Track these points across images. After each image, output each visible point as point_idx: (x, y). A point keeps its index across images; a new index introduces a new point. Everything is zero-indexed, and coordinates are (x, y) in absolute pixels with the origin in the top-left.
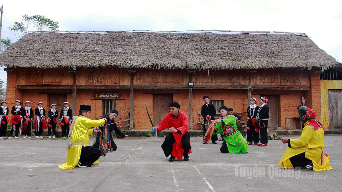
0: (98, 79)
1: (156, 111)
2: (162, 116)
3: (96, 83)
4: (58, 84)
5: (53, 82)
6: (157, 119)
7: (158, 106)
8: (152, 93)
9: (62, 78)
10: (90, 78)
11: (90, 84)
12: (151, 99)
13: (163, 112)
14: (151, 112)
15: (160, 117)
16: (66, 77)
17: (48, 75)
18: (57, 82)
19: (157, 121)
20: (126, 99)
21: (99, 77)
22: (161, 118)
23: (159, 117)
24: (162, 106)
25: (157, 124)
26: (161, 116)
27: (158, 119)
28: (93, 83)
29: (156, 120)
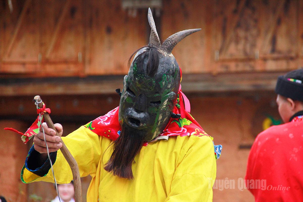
0: (274, 41)
3: (265, 60)
4: (72, 70)
5: (46, 62)
9: (93, 41)
10: (231, 34)
11: (233, 67)
16: (109, 30)
17: (20, 22)
18: (66, 62)
21: (283, 28)
28: (249, 59)
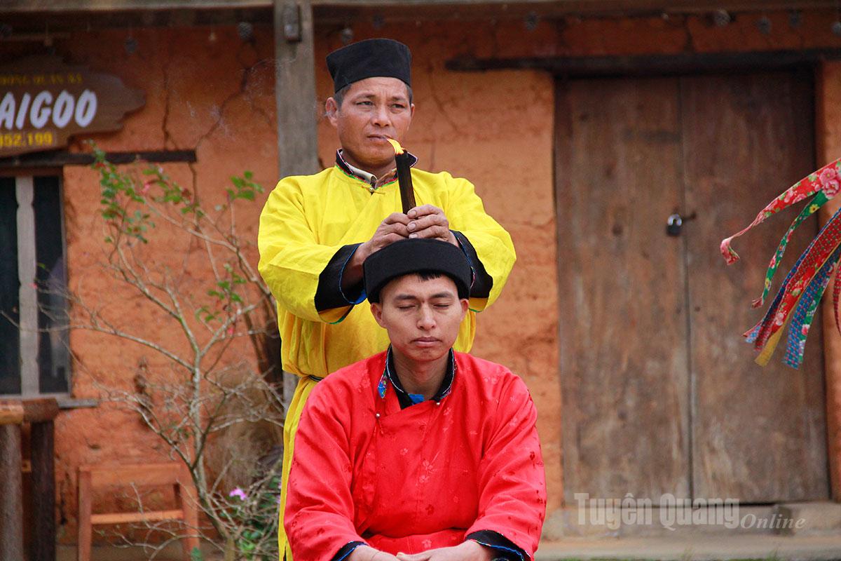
1: (590, 292)
2: (678, 360)
6: (607, 399)
7: (617, 231)
8: (538, 65)
12: (537, 132)
13: (685, 308)
14: (542, 314)
15: (652, 367)
19: (610, 425)
20: (203, 152)
22: (665, 378)
23: (635, 370)
24: (673, 231)
25: (615, 461)
26: (664, 357)
27: (630, 402)
29: (597, 417)
